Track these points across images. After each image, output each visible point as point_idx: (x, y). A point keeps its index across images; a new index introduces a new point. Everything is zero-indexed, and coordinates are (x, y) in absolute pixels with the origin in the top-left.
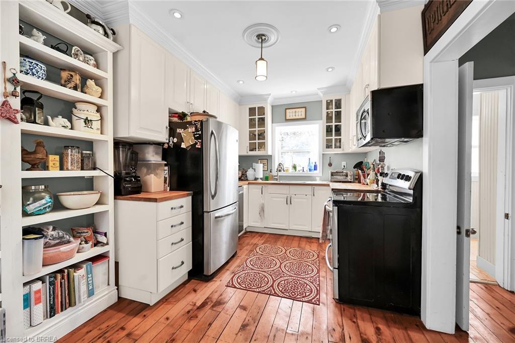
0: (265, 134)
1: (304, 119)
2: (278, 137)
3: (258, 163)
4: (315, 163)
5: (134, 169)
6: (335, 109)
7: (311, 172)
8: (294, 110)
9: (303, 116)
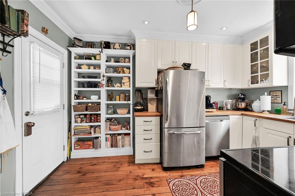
0: (269, 65)
3: (263, 95)
5: (146, 100)
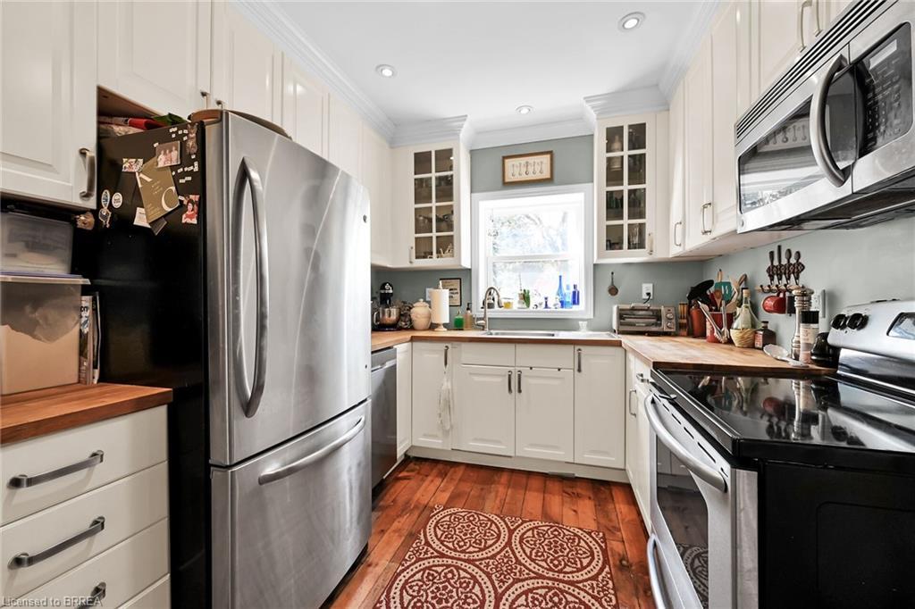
0: (455, 218)
1: (549, 181)
2: (484, 226)
3: (437, 287)
4: (575, 287)
6: (629, 149)
7: (564, 310)
8: (523, 160)
9: (546, 175)
